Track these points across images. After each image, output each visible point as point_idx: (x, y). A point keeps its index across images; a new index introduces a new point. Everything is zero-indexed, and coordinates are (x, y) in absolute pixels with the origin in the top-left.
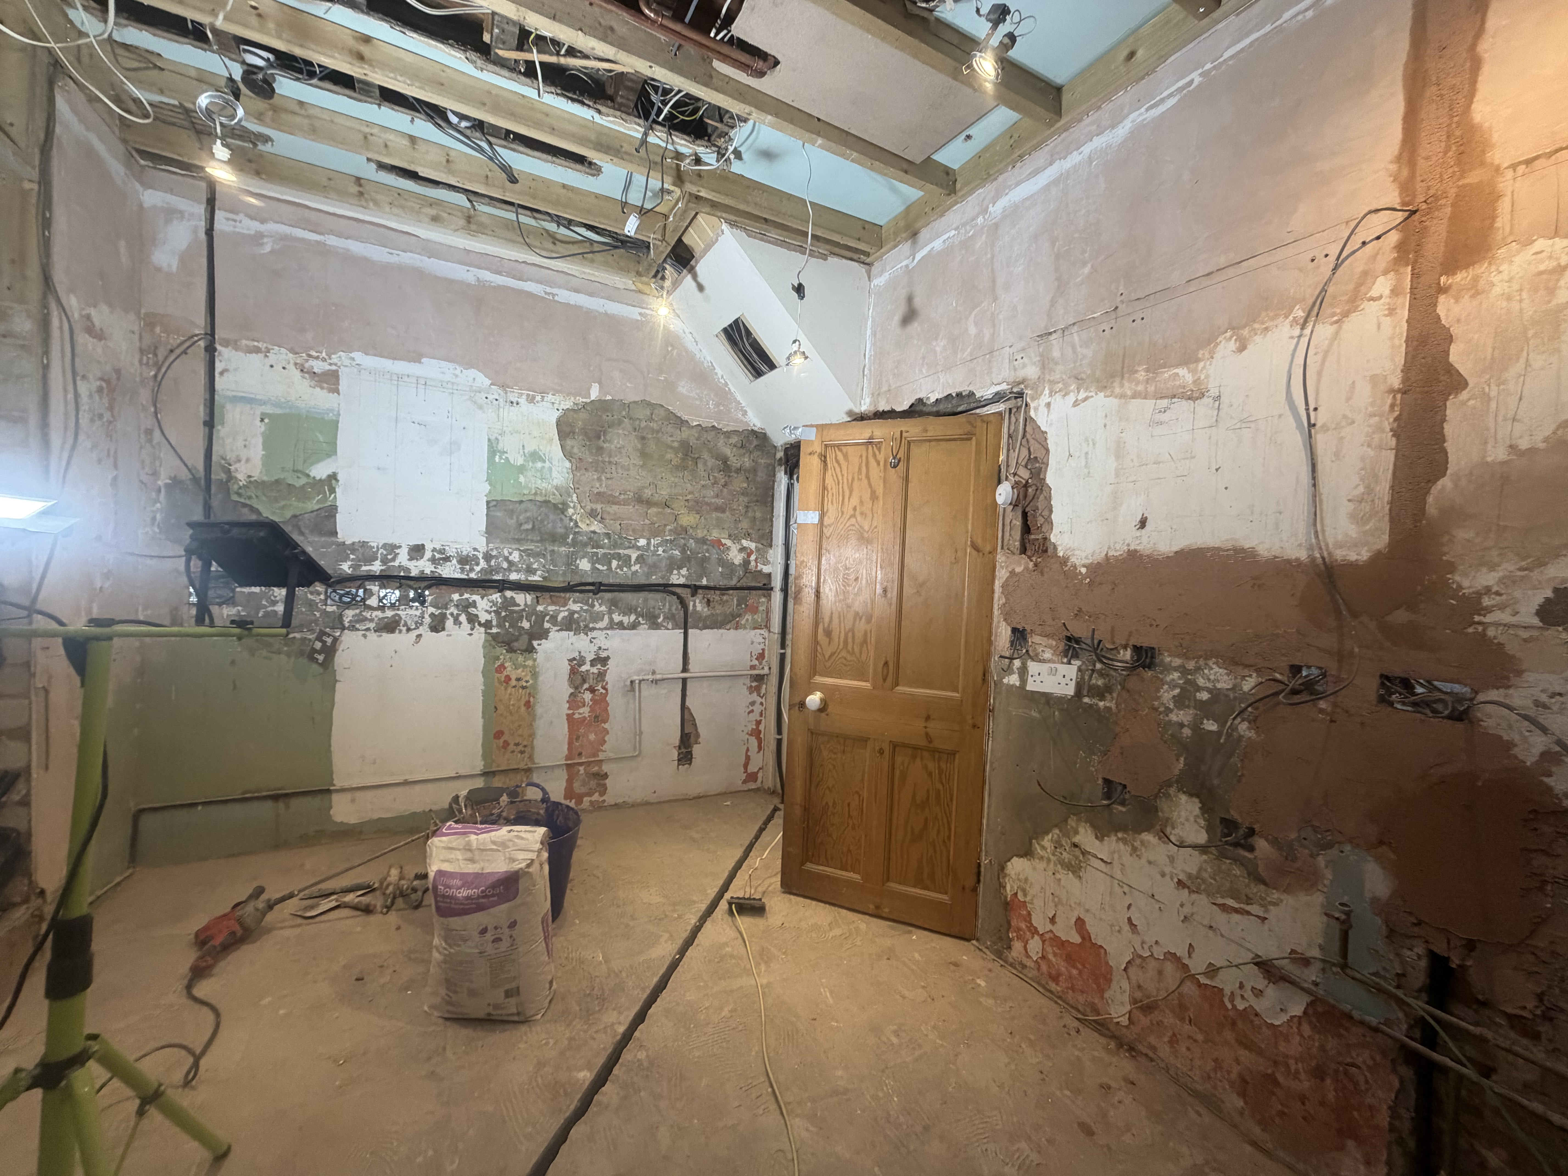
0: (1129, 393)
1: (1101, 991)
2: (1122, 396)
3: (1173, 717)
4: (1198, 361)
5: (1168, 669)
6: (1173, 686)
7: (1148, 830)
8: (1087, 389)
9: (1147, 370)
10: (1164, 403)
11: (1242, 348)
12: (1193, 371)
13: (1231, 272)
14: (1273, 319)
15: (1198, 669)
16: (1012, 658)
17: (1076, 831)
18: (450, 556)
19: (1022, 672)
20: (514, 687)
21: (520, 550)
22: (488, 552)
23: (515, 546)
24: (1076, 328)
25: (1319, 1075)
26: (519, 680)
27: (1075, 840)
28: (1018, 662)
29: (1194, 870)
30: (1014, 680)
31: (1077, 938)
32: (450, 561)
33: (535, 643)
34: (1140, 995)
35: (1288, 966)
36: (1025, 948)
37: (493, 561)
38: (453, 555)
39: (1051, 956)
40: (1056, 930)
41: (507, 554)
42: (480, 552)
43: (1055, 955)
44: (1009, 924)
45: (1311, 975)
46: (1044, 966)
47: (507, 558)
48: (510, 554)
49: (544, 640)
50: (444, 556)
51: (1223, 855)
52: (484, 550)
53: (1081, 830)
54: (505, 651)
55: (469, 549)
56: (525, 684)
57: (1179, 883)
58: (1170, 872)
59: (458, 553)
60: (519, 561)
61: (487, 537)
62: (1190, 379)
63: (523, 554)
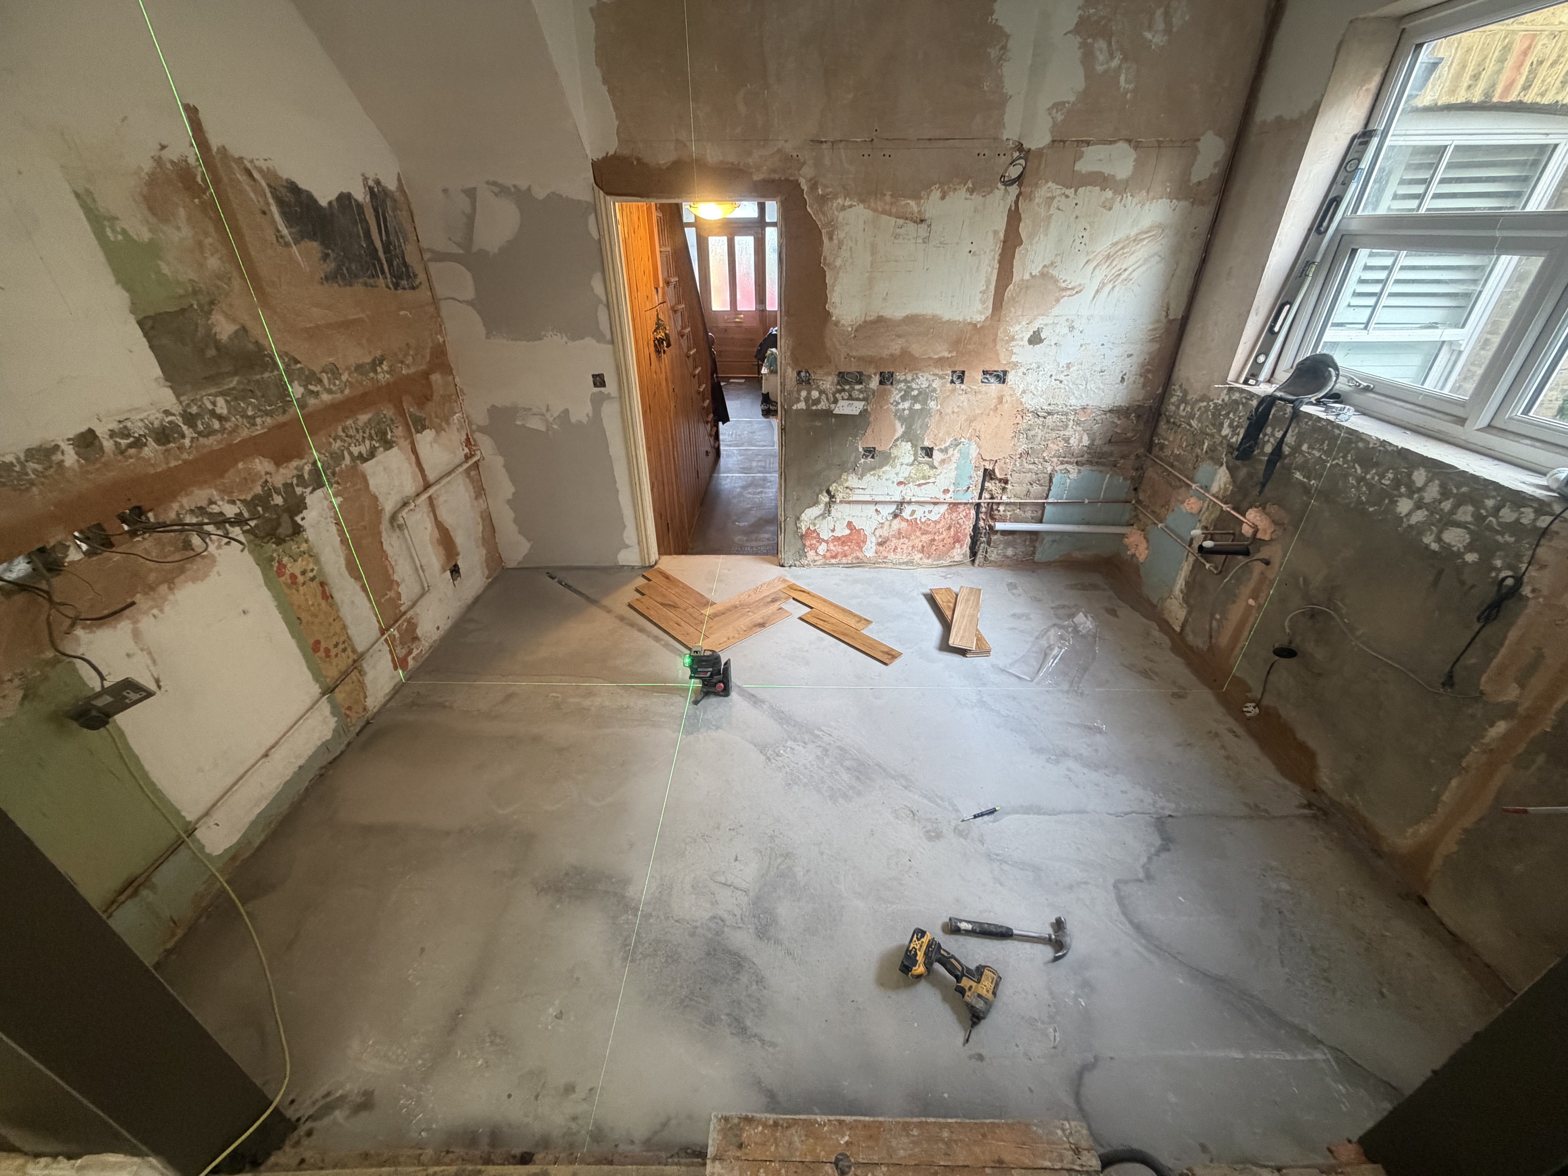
0: (880, 209)
1: (861, 548)
2: (875, 210)
3: (901, 406)
4: (921, 198)
5: (899, 382)
6: (900, 390)
7: (886, 465)
8: (851, 200)
9: (892, 196)
10: (901, 222)
11: (943, 198)
12: (918, 205)
13: (941, 144)
14: (959, 184)
15: (913, 379)
16: (799, 392)
17: (847, 480)
18: (140, 435)
19: (807, 399)
20: (304, 584)
21: (222, 394)
22: (185, 411)
23: (213, 390)
24: (842, 145)
25: (949, 528)
26: (304, 573)
27: (846, 485)
28: (804, 394)
29: (907, 475)
30: (802, 405)
31: (848, 532)
32: (145, 445)
33: (298, 519)
34: (880, 540)
35: (941, 497)
36: (816, 552)
37: (199, 423)
38: (142, 433)
39: (832, 548)
40: (836, 534)
41: (210, 407)
42: (174, 415)
43: (835, 546)
44: (804, 545)
45: (949, 495)
46: (828, 554)
47: (213, 413)
48: (214, 404)
49: (305, 511)
50: (132, 439)
51: (920, 463)
52: (177, 409)
53: (850, 478)
54: (274, 546)
55: (160, 415)
56: (311, 575)
57: (900, 483)
58: (896, 480)
59: (146, 427)
60: (229, 412)
61: (171, 387)
62: (916, 209)
63: (228, 398)
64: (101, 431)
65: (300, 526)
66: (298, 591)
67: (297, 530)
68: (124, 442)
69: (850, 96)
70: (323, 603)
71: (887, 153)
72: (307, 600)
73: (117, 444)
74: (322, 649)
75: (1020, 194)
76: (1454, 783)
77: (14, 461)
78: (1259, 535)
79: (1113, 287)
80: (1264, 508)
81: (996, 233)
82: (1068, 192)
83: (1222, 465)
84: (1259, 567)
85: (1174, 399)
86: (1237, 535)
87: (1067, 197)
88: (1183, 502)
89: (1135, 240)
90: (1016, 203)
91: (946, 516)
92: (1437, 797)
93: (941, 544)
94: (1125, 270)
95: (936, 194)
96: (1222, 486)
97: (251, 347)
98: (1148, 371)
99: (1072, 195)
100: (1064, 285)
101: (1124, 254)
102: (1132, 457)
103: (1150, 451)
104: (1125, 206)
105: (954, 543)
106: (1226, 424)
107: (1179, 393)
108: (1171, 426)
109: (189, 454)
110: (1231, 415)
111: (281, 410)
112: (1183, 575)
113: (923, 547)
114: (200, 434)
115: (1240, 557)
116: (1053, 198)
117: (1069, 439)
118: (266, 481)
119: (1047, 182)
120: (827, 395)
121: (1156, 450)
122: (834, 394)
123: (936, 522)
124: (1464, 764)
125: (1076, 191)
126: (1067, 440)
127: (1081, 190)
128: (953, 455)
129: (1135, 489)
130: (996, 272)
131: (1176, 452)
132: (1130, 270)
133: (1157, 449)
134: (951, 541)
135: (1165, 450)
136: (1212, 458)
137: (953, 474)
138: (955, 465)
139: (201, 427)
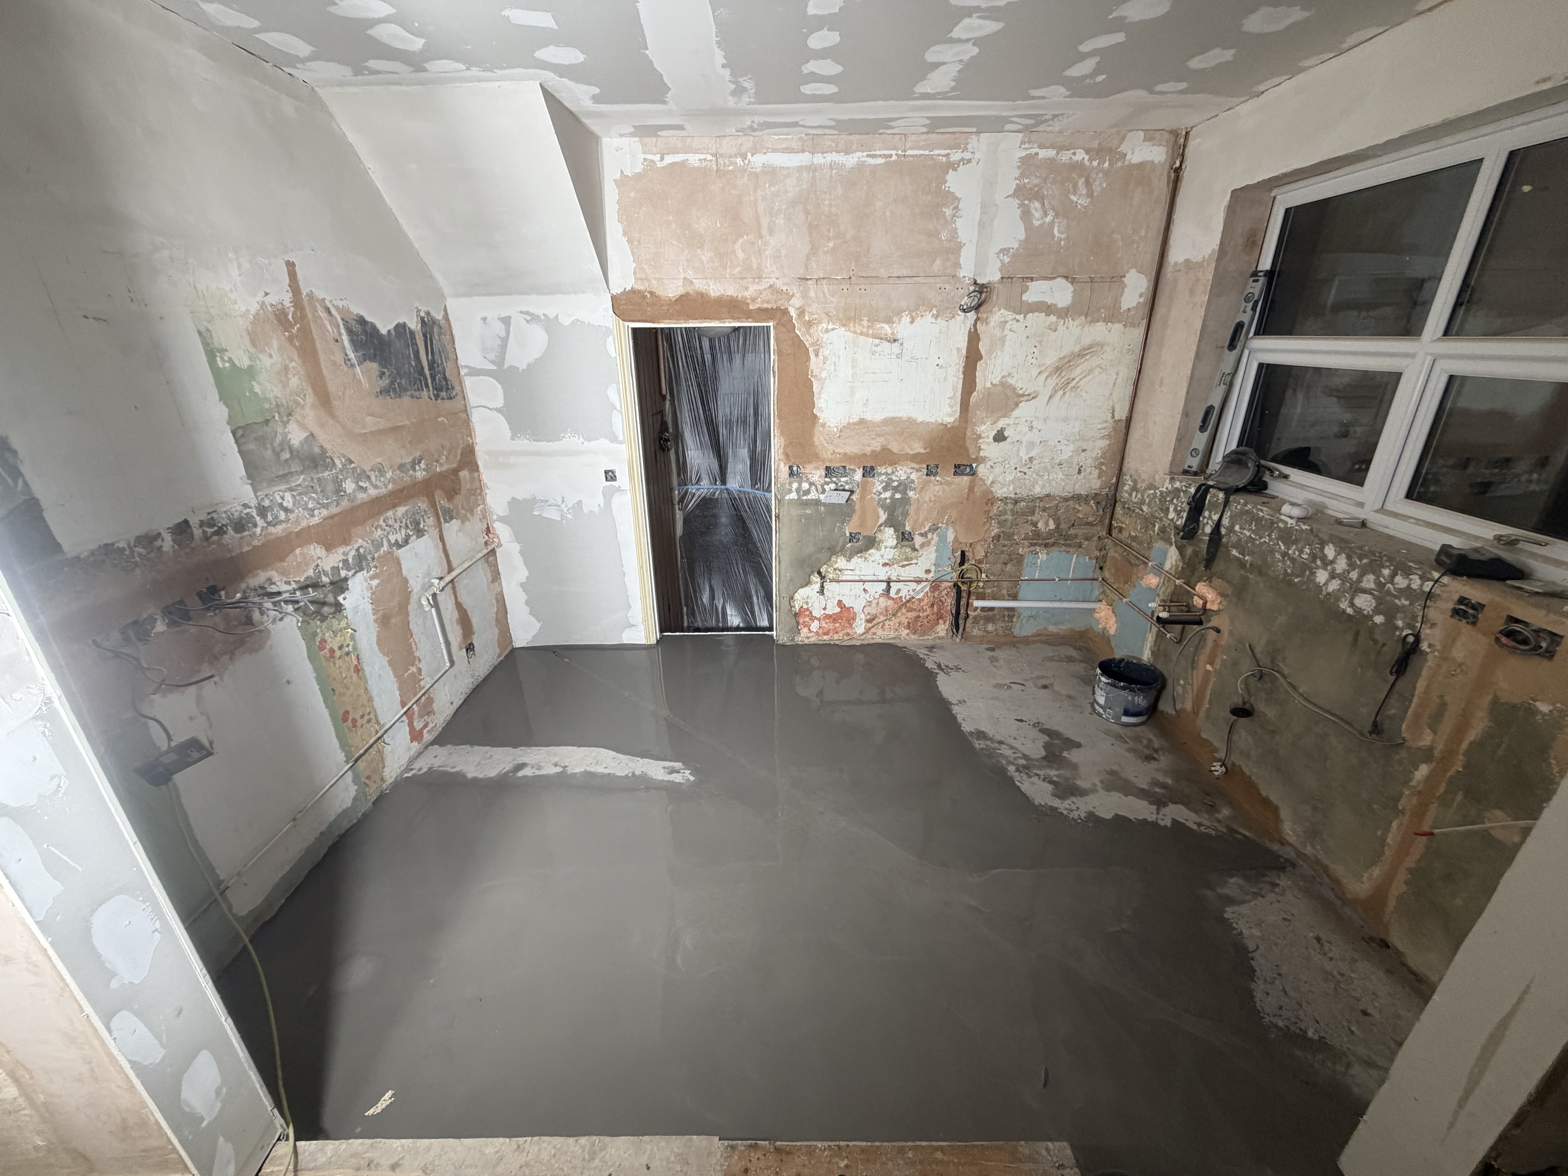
0: (858, 331)
1: (851, 625)
2: (855, 332)
3: (883, 496)
4: (893, 323)
5: (880, 474)
6: (882, 482)
7: (872, 548)
8: (833, 323)
9: (868, 321)
10: (877, 341)
11: (912, 322)
12: (891, 328)
13: (908, 280)
14: (925, 311)
15: (893, 472)
16: (790, 484)
17: (836, 562)
18: (223, 525)
19: (798, 490)
20: (340, 658)
21: (291, 490)
22: (259, 504)
23: (284, 487)
24: (825, 282)
25: (932, 605)
26: (340, 648)
27: (835, 567)
28: (795, 486)
29: (891, 557)
30: (794, 496)
31: (838, 610)
32: (225, 533)
33: (340, 599)
34: (869, 617)
35: (924, 576)
36: (809, 629)
37: (269, 515)
38: (224, 523)
39: (824, 625)
40: (827, 612)
41: (280, 501)
42: (250, 508)
43: (826, 623)
44: (798, 623)
45: (931, 575)
46: (820, 631)
47: (281, 505)
48: (283, 498)
49: (347, 592)
50: (216, 528)
51: (903, 546)
52: (253, 503)
53: (839, 560)
54: (319, 623)
55: (239, 508)
56: (347, 649)
57: (885, 565)
58: (881, 562)
59: (229, 518)
60: (294, 505)
61: (251, 484)
62: (889, 331)
63: (295, 494)
64: (194, 521)
65: (341, 605)
66: (335, 664)
67: (338, 607)
68: (210, 530)
69: (831, 244)
70: (355, 676)
71: (863, 287)
72: (341, 673)
73: (204, 532)
74: (350, 720)
75: (978, 319)
76: (1395, 824)
77: (126, 546)
78: (1208, 606)
79: (1064, 393)
80: (1211, 582)
81: (959, 350)
82: (1018, 317)
83: (1171, 545)
84: (1212, 634)
85: (1126, 488)
86: (1189, 608)
87: (1018, 321)
88: (1142, 578)
89: (1079, 355)
90: (975, 325)
91: (929, 594)
92: (1383, 841)
93: (925, 621)
94: (1073, 379)
95: (906, 319)
96: (1174, 563)
97: (317, 450)
98: (1102, 464)
99: (1021, 320)
100: (1021, 392)
101: (1070, 366)
102: (1095, 539)
103: (1110, 533)
104: (1068, 328)
105: (938, 619)
106: (1171, 509)
107: (1129, 482)
108: (1127, 511)
109: (259, 540)
110: (1175, 501)
111: (335, 503)
112: (1148, 646)
113: (909, 623)
114: (269, 524)
115: (1195, 627)
116: (1006, 322)
117: (1037, 524)
118: (318, 565)
119: (1000, 309)
120: (816, 487)
121: (1115, 533)
122: (822, 486)
123: (920, 600)
124: (1400, 807)
125: (1025, 317)
126: (1035, 524)
127: (1030, 315)
128: (932, 539)
129: (1101, 568)
130: (961, 381)
131: (1133, 534)
132: (1077, 379)
133: (1116, 530)
134: (935, 617)
135: (1124, 532)
136: (1163, 539)
137: (933, 556)
138: (935, 548)
139: (270, 518)
